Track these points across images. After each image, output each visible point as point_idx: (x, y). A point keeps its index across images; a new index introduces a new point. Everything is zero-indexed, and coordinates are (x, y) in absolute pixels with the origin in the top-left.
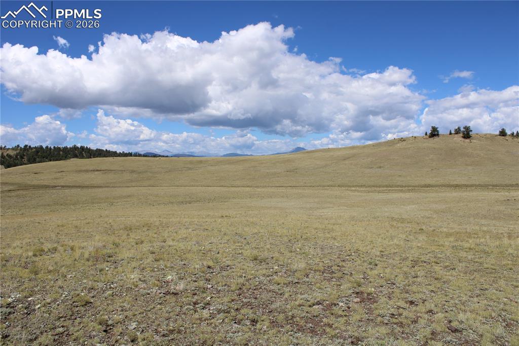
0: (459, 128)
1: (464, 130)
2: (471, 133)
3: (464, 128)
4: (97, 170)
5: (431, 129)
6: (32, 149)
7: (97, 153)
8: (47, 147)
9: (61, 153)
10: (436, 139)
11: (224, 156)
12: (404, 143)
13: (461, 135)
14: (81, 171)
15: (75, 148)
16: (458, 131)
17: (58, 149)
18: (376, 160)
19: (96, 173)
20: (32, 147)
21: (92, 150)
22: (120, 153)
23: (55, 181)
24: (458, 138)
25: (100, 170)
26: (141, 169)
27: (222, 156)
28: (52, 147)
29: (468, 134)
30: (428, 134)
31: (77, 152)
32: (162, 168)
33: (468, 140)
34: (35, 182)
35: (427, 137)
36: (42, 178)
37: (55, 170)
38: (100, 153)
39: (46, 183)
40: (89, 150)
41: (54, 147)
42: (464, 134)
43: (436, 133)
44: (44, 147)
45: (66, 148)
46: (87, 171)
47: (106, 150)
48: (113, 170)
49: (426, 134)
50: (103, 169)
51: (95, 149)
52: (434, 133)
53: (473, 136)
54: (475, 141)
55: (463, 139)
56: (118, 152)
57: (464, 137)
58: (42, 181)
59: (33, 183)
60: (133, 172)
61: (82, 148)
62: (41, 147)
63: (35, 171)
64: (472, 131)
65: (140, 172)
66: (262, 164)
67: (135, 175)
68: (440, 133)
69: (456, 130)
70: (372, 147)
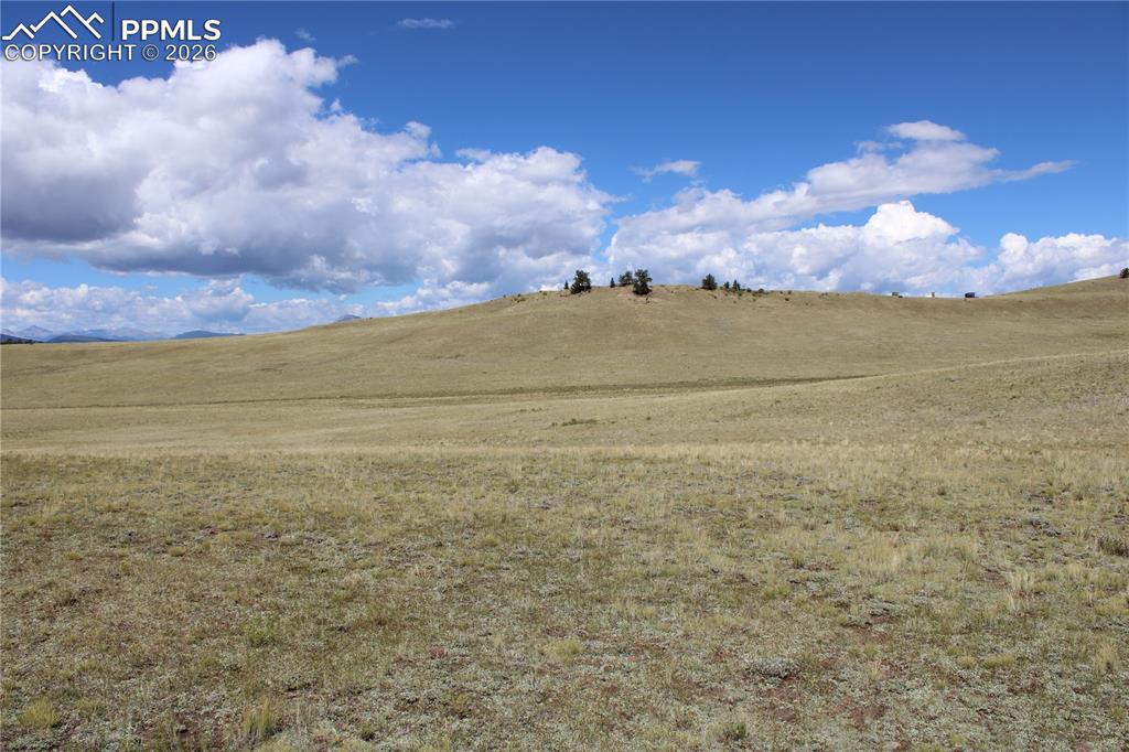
0: (628, 274)
1: (637, 278)
2: (649, 284)
3: (637, 274)
5: (574, 275)
10: (585, 296)
11: (179, 337)
12: (522, 304)
13: (632, 287)
16: (626, 280)
18: (454, 341)
24: (626, 294)
27: (172, 338)
29: (644, 285)
30: (570, 286)
33: (643, 299)
35: (569, 292)
42: (636, 285)
43: (585, 284)
49: (566, 287)
52: (582, 285)
53: (654, 289)
54: (655, 300)
55: (634, 297)
57: (636, 293)
64: (650, 279)
66: (217, 354)
68: (592, 285)
69: (622, 278)
70: (458, 315)
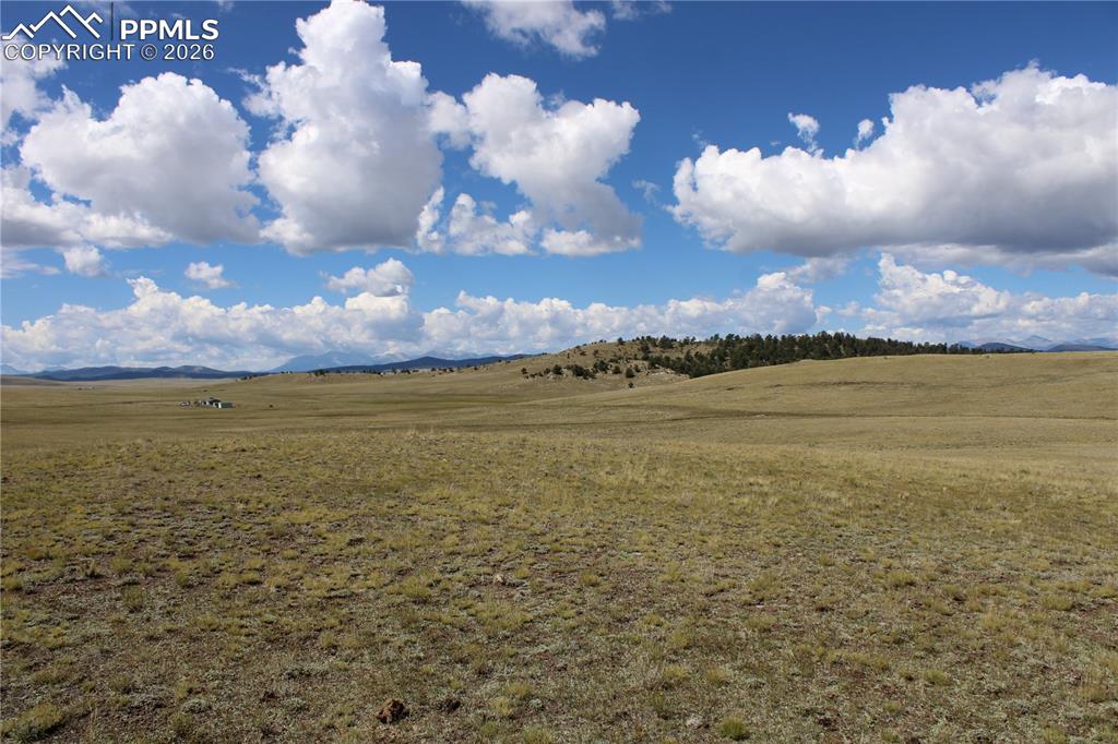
4: (846, 383)
6: (741, 341)
7: (869, 348)
8: (769, 337)
9: (796, 348)
14: (813, 385)
15: (824, 337)
17: (789, 341)
19: (843, 388)
20: (741, 337)
21: (859, 342)
22: (919, 345)
23: (758, 404)
25: (853, 383)
26: (939, 379)
28: (779, 338)
31: (827, 345)
32: (986, 378)
34: (724, 406)
36: (738, 398)
37: (767, 382)
38: (875, 347)
39: (741, 407)
40: (853, 340)
41: (783, 337)
44: (764, 338)
45: (806, 338)
46: (825, 384)
47: (889, 340)
48: (877, 383)
50: (858, 380)
51: (865, 338)
56: (915, 343)
58: (734, 404)
59: (718, 408)
60: (920, 385)
61: (838, 337)
62: (758, 337)
63: (730, 384)
65: (934, 388)
67: (920, 393)
